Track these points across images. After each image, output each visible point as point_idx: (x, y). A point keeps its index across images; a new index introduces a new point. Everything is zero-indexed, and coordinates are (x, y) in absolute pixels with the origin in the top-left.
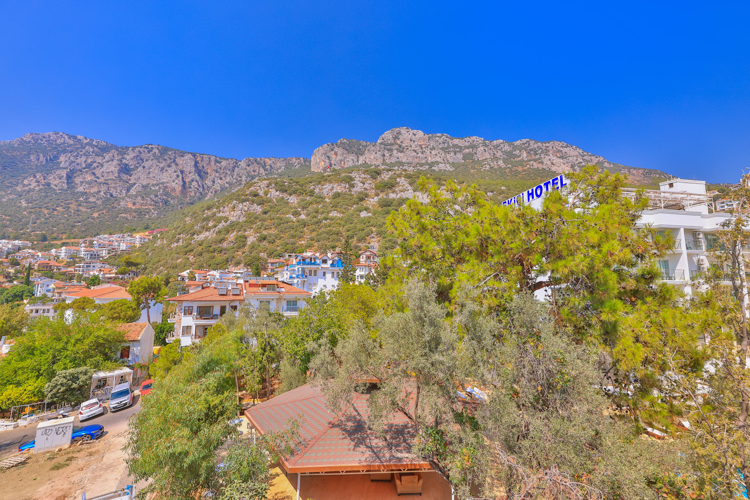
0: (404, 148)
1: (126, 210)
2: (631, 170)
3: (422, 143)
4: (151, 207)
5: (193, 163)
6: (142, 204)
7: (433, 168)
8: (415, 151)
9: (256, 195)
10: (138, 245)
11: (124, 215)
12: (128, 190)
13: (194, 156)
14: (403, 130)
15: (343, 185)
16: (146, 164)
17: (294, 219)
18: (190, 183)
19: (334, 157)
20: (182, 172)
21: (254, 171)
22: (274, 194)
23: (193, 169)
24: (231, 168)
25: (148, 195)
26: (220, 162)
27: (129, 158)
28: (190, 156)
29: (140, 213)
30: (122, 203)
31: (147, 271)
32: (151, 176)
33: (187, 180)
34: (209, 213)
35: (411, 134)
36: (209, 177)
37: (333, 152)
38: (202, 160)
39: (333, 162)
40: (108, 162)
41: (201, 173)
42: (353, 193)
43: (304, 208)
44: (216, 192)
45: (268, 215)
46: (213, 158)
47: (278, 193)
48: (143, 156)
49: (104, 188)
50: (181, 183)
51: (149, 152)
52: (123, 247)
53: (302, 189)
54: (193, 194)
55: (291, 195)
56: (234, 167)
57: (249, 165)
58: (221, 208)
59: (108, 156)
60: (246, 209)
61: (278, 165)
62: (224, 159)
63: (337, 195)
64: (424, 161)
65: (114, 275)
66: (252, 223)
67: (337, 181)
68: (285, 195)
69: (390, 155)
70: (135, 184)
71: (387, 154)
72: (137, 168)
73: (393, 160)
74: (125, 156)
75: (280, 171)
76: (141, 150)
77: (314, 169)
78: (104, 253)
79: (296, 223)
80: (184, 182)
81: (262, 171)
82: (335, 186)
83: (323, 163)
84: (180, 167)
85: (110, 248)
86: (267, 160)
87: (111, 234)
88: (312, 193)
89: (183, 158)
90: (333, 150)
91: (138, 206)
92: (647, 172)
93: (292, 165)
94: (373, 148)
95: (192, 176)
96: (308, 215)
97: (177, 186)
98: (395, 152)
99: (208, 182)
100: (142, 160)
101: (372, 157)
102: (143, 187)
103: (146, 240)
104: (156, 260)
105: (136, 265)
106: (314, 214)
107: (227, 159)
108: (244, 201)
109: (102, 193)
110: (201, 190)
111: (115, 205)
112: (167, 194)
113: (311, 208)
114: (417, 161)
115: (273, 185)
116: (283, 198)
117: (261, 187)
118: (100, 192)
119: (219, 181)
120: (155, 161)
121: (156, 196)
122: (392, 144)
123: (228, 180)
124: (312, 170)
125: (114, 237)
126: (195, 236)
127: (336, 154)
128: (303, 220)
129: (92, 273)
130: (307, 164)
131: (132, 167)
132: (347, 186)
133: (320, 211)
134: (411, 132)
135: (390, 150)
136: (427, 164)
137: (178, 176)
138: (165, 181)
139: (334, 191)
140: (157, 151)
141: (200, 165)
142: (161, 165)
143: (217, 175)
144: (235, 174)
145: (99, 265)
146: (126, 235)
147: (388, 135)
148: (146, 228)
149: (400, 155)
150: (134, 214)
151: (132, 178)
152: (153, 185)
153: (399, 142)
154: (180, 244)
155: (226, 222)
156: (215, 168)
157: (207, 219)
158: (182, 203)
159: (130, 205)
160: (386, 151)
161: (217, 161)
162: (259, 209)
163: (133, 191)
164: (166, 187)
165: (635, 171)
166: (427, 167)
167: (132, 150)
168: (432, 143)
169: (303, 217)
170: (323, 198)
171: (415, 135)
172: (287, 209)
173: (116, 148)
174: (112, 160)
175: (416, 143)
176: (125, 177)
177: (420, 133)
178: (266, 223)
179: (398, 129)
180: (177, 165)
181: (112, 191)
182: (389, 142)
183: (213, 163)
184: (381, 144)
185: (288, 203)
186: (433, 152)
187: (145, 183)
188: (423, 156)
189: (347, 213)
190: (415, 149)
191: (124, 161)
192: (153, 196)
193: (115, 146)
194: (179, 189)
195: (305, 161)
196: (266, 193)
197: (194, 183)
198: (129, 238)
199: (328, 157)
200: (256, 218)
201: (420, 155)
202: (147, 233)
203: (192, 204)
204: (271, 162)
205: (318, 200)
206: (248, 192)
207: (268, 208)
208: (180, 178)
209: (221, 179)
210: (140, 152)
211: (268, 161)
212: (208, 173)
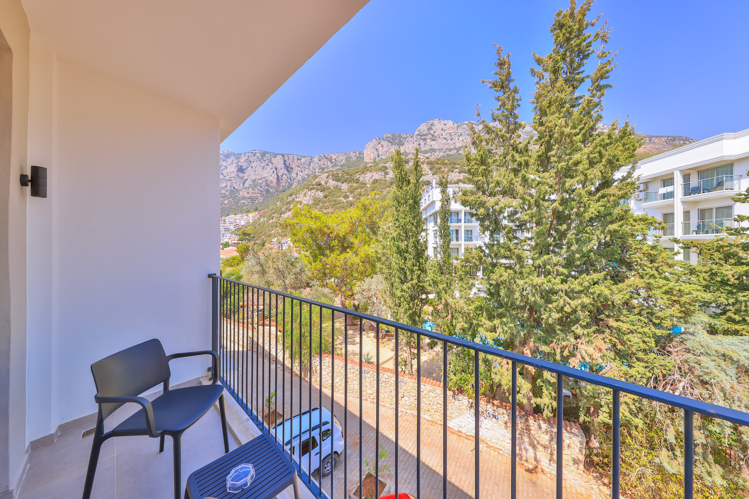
0: (436, 137)
1: (244, 198)
2: (653, 139)
3: (451, 131)
4: (259, 195)
5: (283, 162)
6: (253, 193)
7: (460, 152)
8: (446, 139)
9: (319, 184)
10: (251, 221)
11: (242, 201)
12: (244, 184)
13: (283, 156)
14: (436, 122)
15: (380, 173)
16: (253, 165)
17: (345, 201)
18: (282, 176)
19: (381, 149)
20: (276, 169)
21: (324, 164)
22: (332, 183)
23: (283, 166)
24: (308, 163)
25: (256, 186)
26: (300, 160)
27: (242, 162)
28: (280, 156)
29: (252, 199)
30: (241, 193)
31: (255, 239)
32: (257, 173)
33: (280, 174)
34: (290, 199)
35: (442, 124)
36: (294, 171)
37: (380, 145)
38: (288, 159)
39: (380, 153)
40: (230, 165)
41: (288, 168)
42: (387, 179)
43: (351, 192)
44: (299, 182)
45: (327, 198)
46: (295, 157)
47: (334, 182)
48: (251, 159)
49: (229, 184)
50: (276, 177)
51: (254, 156)
52: (243, 223)
53: (351, 178)
54: (284, 184)
55: (343, 183)
56: (310, 162)
57: (320, 160)
58: (298, 195)
59: (229, 161)
60: (313, 195)
61: (341, 158)
62: (303, 157)
63: (376, 181)
64: (452, 147)
65: (236, 241)
66: (317, 204)
67: (376, 171)
68: (339, 184)
69: (425, 144)
70: (247, 179)
71: (422, 143)
72: (248, 167)
73: (427, 148)
74: (240, 160)
75: (342, 163)
76: (249, 154)
77: (366, 160)
78: (232, 227)
79: (346, 204)
80: (278, 176)
81: (329, 163)
82: (374, 174)
83: (372, 154)
84: (274, 165)
85: (235, 224)
86: (333, 155)
87: (235, 214)
88: (357, 181)
89: (276, 159)
90: (380, 144)
91: (250, 195)
92: (671, 140)
93: (350, 158)
94: (411, 139)
95: (283, 171)
96: (354, 197)
97: (273, 179)
98: (429, 141)
99: (294, 175)
100: (250, 162)
101: (410, 147)
102: (253, 181)
103: (256, 218)
104: (259, 231)
105: (249, 235)
106: (358, 196)
107: (305, 157)
108: (311, 189)
109: (228, 187)
110: (289, 180)
111: (237, 194)
112: (267, 185)
113: (356, 192)
114: (447, 147)
115: (331, 176)
116: (337, 186)
117: (322, 179)
118: (227, 186)
119: (301, 173)
120: (258, 162)
121: (261, 187)
122: (426, 135)
123: (306, 173)
124: (365, 160)
125: (238, 216)
126: (283, 215)
127: (382, 146)
128: (350, 201)
129: (225, 240)
130: (362, 156)
131: (245, 167)
132: (383, 174)
133: (363, 194)
134: (443, 122)
135: (425, 140)
136: (455, 148)
137: (274, 172)
138: (266, 176)
139: (374, 178)
140: (259, 155)
141: (287, 163)
142: (263, 165)
143: (299, 169)
144: (311, 167)
145: (229, 235)
146: (244, 215)
147: (423, 128)
148: (256, 210)
149: (433, 143)
150: (249, 200)
151: (245, 175)
152: (259, 179)
153: (432, 132)
154: (274, 220)
155: (300, 204)
156: (297, 164)
157: (289, 203)
158: (277, 191)
159: (246, 195)
160: (422, 141)
161: (298, 159)
162: (321, 194)
163: (247, 185)
164: (267, 180)
165: (657, 139)
166: (455, 151)
167: (244, 155)
168: (460, 131)
169: (351, 199)
170: (365, 184)
171: (445, 125)
172: (340, 193)
173: (234, 154)
174: (232, 164)
175: (446, 132)
176: (241, 175)
177: (450, 123)
178: (326, 204)
179: (431, 121)
180: (272, 163)
181: (234, 185)
182: (424, 133)
183: (296, 161)
184: (418, 135)
185: (341, 189)
186: (461, 138)
187: (253, 178)
188: (453, 142)
189: (381, 195)
190: (445, 137)
191: (240, 164)
192: (259, 187)
193: (234, 153)
194: (275, 181)
195: (360, 154)
196: (326, 183)
197: (284, 176)
198: (246, 217)
199: (377, 149)
200: (319, 201)
201: (449, 141)
202: (256, 213)
203: (284, 191)
204: (335, 156)
205: (362, 186)
206: (314, 183)
207: (327, 194)
208: (275, 173)
209: (302, 172)
210: (249, 157)
211: (334, 157)
212: (292, 168)
